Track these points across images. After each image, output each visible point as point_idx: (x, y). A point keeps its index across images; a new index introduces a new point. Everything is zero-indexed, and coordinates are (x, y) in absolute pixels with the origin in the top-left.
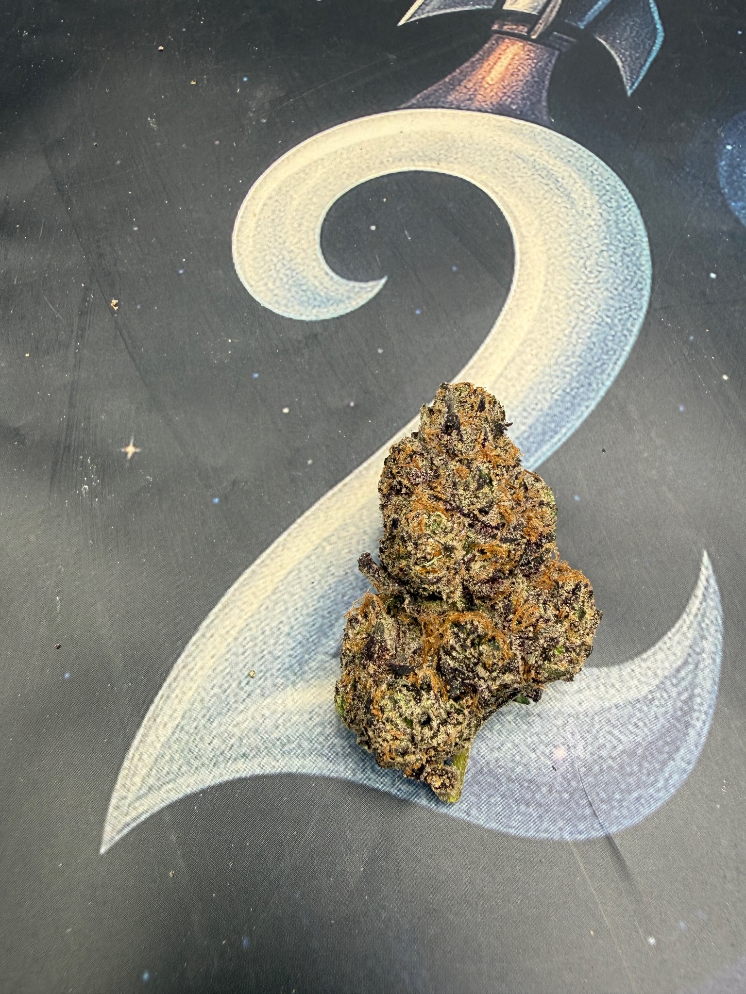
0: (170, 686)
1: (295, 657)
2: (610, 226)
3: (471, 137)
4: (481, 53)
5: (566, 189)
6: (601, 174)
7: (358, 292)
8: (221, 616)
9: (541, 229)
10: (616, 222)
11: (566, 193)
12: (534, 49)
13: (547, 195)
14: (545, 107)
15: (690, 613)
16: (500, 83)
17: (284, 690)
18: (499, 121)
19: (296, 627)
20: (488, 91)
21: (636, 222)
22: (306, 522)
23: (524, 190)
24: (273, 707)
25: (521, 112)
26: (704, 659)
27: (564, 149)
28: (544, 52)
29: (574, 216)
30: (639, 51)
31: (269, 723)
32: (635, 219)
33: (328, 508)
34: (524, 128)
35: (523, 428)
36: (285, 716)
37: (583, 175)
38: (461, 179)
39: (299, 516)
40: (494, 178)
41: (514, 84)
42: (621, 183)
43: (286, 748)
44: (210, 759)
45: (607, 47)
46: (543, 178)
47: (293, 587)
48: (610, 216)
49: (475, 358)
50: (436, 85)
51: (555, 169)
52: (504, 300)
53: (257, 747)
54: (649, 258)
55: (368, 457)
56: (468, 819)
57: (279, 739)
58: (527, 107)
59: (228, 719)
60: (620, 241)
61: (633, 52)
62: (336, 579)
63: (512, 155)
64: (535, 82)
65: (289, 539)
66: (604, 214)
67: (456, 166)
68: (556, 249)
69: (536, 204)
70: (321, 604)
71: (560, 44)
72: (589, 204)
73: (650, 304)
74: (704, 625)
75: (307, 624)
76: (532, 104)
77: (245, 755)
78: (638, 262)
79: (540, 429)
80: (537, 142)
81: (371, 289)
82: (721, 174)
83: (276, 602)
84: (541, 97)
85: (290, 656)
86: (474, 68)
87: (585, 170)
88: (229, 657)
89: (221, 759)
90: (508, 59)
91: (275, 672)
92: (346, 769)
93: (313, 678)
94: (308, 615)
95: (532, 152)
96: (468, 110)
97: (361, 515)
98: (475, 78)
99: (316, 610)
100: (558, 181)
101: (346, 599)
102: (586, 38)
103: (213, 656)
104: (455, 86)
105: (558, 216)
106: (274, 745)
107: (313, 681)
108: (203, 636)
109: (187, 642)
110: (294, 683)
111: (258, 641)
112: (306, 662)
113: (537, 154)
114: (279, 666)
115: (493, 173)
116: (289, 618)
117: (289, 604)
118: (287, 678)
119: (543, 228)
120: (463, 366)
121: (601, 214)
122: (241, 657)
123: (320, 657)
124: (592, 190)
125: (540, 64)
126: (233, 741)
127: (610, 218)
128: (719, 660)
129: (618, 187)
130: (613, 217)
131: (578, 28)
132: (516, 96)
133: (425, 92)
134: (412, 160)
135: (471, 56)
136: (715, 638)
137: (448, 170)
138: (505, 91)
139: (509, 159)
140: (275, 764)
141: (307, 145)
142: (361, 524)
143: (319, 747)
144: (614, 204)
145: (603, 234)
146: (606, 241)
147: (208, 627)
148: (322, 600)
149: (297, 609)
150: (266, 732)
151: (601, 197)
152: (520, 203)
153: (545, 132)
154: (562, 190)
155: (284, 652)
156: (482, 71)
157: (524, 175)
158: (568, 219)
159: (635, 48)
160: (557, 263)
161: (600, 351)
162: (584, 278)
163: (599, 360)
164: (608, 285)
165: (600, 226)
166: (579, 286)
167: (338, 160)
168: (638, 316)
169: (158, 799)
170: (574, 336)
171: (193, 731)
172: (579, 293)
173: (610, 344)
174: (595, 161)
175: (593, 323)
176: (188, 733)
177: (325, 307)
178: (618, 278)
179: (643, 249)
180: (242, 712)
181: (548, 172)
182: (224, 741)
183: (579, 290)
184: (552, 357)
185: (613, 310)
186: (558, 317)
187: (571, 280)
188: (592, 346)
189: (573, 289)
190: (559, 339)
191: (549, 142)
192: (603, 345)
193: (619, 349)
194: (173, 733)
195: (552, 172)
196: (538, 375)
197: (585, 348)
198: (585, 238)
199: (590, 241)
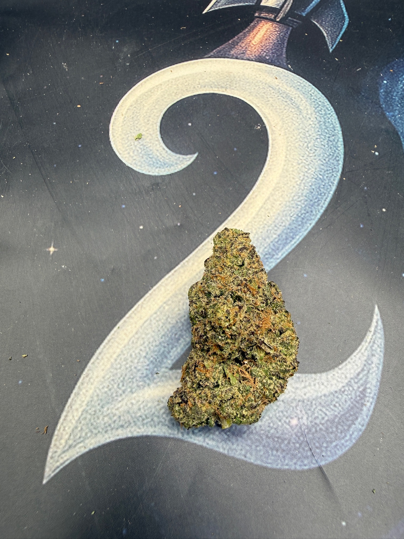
0: (79, 387)
1: (149, 370)
2: (321, 124)
3: (244, 75)
4: (249, 28)
5: (296, 104)
6: (316, 96)
7: (182, 160)
8: (107, 347)
9: (283, 127)
10: (325, 123)
11: (297, 106)
12: (278, 26)
13: (286, 108)
14: (284, 57)
15: (366, 341)
16: (260, 44)
17: (143, 389)
18: (259, 66)
19: (149, 353)
20: (253, 48)
21: (335, 122)
22: (154, 293)
23: (273, 105)
24: (137, 398)
25: (272, 60)
26: (373, 368)
27: (295, 82)
28: (283, 27)
29: (301, 119)
30: (336, 28)
31: (135, 408)
32: (335, 121)
33: (166, 285)
34: (273, 70)
35: (275, 236)
36: (144, 404)
37: (306, 96)
38: (239, 99)
39: (150, 289)
40: (257, 98)
41: (267, 45)
42: (327, 100)
43: (145, 422)
44: (103, 429)
45: (318, 25)
46: (284, 98)
47: (147, 330)
48: (321, 119)
49: (247, 198)
50: (225, 45)
51: (290, 93)
52: (263, 166)
53: (129, 421)
54: (342, 143)
55: (188, 255)
56: (245, 459)
57: (141, 416)
58: (275, 58)
59: (112, 406)
60: (326, 133)
61: (332, 29)
62: (171, 325)
63: (267, 85)
64: (279, 44)
65: (145, 302)
66: (318, 117)
67: (236, 91)
68: (292, 138)
69: (280, 113)
70: (163, 339)
71: (293, 24)
72: (309, 112)
73: (343, 169)
74: (374, 348)
75: (155, 351)
76: (278, 56)
77: (122, 426)
78: (336, 145)
79: (284, 237)
80: (281, 78)
81: (189, 160)
82: (381, 97)
83: (138, 339)
84: (282, 52)
85: (146, 369)
86: (245, 36)
87: (307, 93)
88: (112, 370)
89: (109, 428)
90: (264, 31)
91: (138, 378)
92: (178, 433)
93: (159, 382)
94: (156, 346)
95: (278, 84)
96: (242, 59)
98: (246, 41)
99: (160, 343)
100: (292, 100)
101: (177, 336)
102: (307, 20)
103: (103, 370)
104: (235, 46)
105: (292, 119)
106: (138, 420)
107: (159, 384)
108: (97, 358)
109: (88, 362)
110: (149, 385)
111: (128, 361)
113: (281, 85)
114: (141, 375)
115: (256, 95)
116: (145, 347)
117: (145, 340)
118: (145, 382)
119: (284, 126)
120: (241, 203)
121: (316, 118)
122: (119, 371)
123: (163, 370)
124: (311, 104)
125: (281, 34)
126: (115, 418)
127: (321, 120)
128: (381, 367)
129: (325, 103)
130: (322, 120)
131: (302, 16)
132: (269, 51)
133: (218, 48)
134: (211, 87)
135: (243, 30)
136: (380, 356)
137: (232, 93)
138: (262, 48)
139: (265, 88)
140: (139, 430)
141: (152, 77)
143: (163, 420)
144: (323, 112)
145: (317, 129)
146: (319, 133)
147: (100, 353)
148: (163, 337)
149: (150, 343)
150: (134, 413)
151: (316, 109)
152: (271, 112)
153: (285, 72)
154: (294, 104)
155: (143, 367)
156: (249, 37)
157: (273, 97)
158: (298, 120)
159: (334, 26)
160: (292, 145)
161: (317, 193)
162: (307, 153)
163: (316, 198)
164: (320, 158)
165: (315, 125)
166: (304, 158)
167: (170, 85)
168: (337, 175)
169: (75, 453)
170: (302, 185)
171: (93, 413)
172: (304, 161)
173: (322, 190)
174: (313, 88)
175: (313, 178)
176: (90, 414)
177: (163, 168)
178: (326, 153)
179: (340, 138)
180: (120, 401)
181: (287, 95)
182: (110, 418)
183: (304, 160)
184: (290, 196)
185: (323, 171)
186: (293, 175)
187: (300, 155)
188: (312, 191)
189: (301, 160)
190: (294, 187)
191: (287, 78)
192: (318, 190)
193: (327, 193)
194: (82, 414)
195: (289, 95)
196: (282, 207)
197: (308, 191)
198: (308, 131)
199: (310, 133)
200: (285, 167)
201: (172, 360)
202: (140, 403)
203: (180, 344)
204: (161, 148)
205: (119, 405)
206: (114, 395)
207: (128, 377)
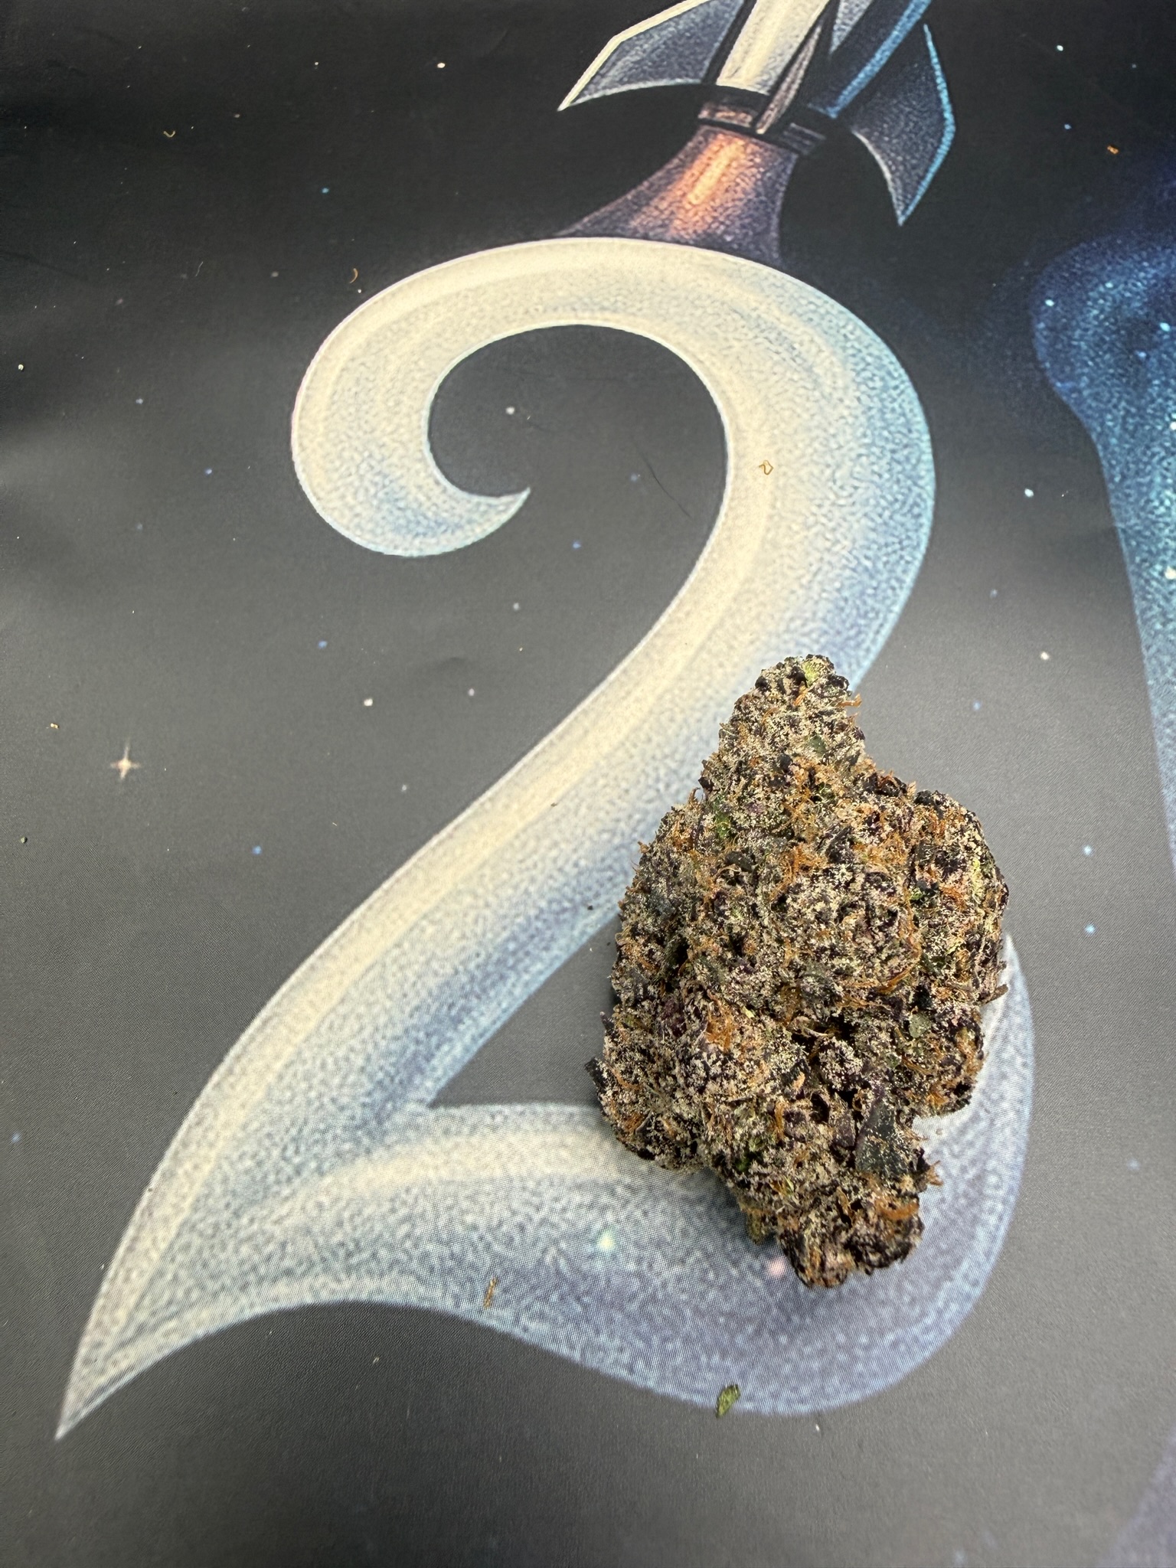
0: (175, 1155)
1: (372, 1106)
2: (872, 417)
3: (663, 280)
4: (681, 156)
5: (805, 361)
6: (858, 339)
7: (485, 512)
8: (259, 1039)
9: (767, 420)
10: (882, 411)
11: (806, 365)
12: (761, 150)
13: (776, 369)
14: (775, 239)
16: (708, 204)
17: (353, 1161)
18: (705, 259)
19: (374, 1057)
20: (691, 214)
21: (911, 411)
22: (396, 887)
23: (742, 359)
24: (335, 1191)
25: (739, 245)
27: (804, 302)
28: (775, 154)
29: (817, 401)
30: (916, 155)
31: (328, 1218)
32: (910, 407)
33: (431, 865)
34: (742, 270)
36: (353, 1207)
37: (832, 340)
38: (647, 339)
39: (386, 877)
40: (698, 340)
41: (730, 205)
42: (888, 352)
43: (354, 1261)
44: (234, 1279)
45: (870, 147)
46: (771, 342)
47: (372, 993)
48: (872, 401)
50: (614, 203)
51: (790, 329)
52: (710, 531)
53: (308, 1259)
54: (931, 467)
55: (494, 781)
57: (343, 1245)
58: (749, 240)
59: (264, 1212)
60: (887, 440)
61: (908, 157)
62: (440, 980)
63: (726, 307)
64: (761, 202)
65: (369, 913)
66: (864, 398)
67: (641, 320)
68: (790, 451)
69: (759, 382)
70: (415, 1021)
71: (801, 143)
72: (840, 383)
73: (932, 541)
75: (390, 1053)
76: (756, 235)
77: (289, 1273)
80: (763, 290)
81: (504, 509)
82: (1039, 342)
83: (345, 1017)
84: (769, 225)
85: (364, 1105)
86: (670, 180)
87: (834, 332)
88: (267, 1106)
89: (252, 1278)
90: (722, 166)
91: (339, 1131)
93: (397, 1142)
94: (396, 1038)
95: (754, 305)
96: (661, 240)
97: (482, 876)
98: (672, 195)
99: (406, 1031)
100: (794, 348)
101: (454, 1012)
102: (839, 129)
103: (243, 1106)
104: (640, 206)
106: (334, 1254)
107: (398, 1148)
108: (231, 1072)
110: (368, 1151)
111: (315, 1081)
112: (389, 1116)
113: (763, 307)
114: (346, 1122)
116: (364, 1042)
117: (366, 1020)
118: (357, 1142)
119: (770, 418)
120: (644, 633)
121: (858, 399)
122: (287, 1108)
123: (411, 1107)
124: (844, 362)
125: (769, 174)
126: (271, 1248)
127: (872, 405)
128: (1027, 1111)
129: (884, 358)
130: (876, 403)
131: (827, 117)
132: (733, 223)
133: (596, 213)
134: (574, 309)
135: (666, 162)
137: (627, 324)
138: (715, 214)
139: (721, 313)
142: (480, 891)
143: (404, 1258)
144: (878, 384)
145: (862, 430)
146: (866, 441)
147: (238, 1058)
148: (416, 1015)
149: (377, 1029)
150: (322, 1233)
151: (858, 374)
152: (736, 379)
153: (774, 276)
154: (799, 361)
155: (354, 1098)
156: (682, 184)
157: (742, 337)
158: (808, 405)
159: (912, 149)
160: (790, 473)
161: (854, 612)
162: (832, 497)
163: (852, 627)
164: (867, 509)
165: (856, 417)
166: (824, 510)
167: (460, 305)
168: (914, 558)
169: (152, 1347)
170: (816, 587)
171: (210, 1231)
172: (823, 520)
173: (870, 601)
174: (849, 320)
175: (845, 567)
176: (201, 1234)
177: (434, 536)
178: (883, 497)
179: (923, 453)
180: (287, 1199)
181: (779, 334)
182: (257, 1249)
183: (825, 516)
184: (781, 619)
185: (875, 547)
186: (791, 557)
187: (811, 500)
188: (842, 603)
189: (814, 514)
190: (793, 592)
191: (780, 291)
192: (858, 602)
193: (883, 608)
194: (179, 1235)
195: (784, 334)
196: (758, 649)
197: (830, 606)
198: (834, 436)
199: (841, 439)
200: (770, 536)
201: (439, 1079)
202: (342, 1204)
203: (463, 1034)
204: (431, 481)
205: (284, 1211)
206: (272, 1178)
207: (311, 1126)
